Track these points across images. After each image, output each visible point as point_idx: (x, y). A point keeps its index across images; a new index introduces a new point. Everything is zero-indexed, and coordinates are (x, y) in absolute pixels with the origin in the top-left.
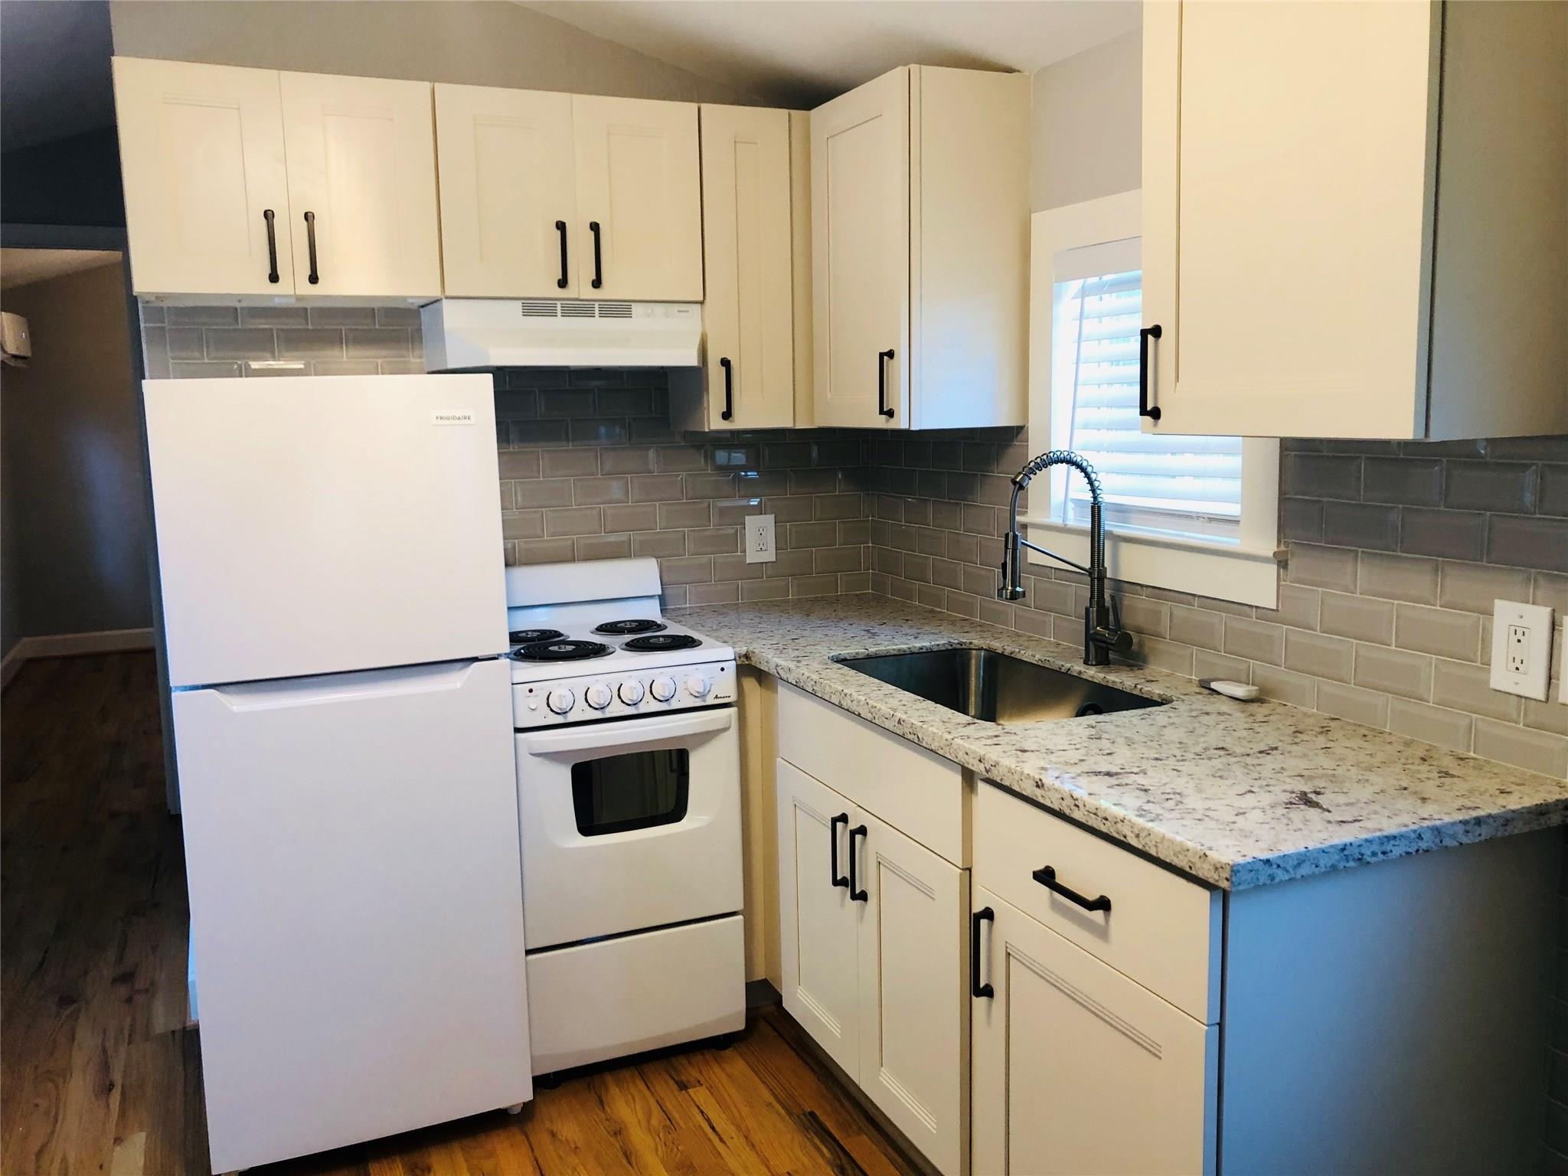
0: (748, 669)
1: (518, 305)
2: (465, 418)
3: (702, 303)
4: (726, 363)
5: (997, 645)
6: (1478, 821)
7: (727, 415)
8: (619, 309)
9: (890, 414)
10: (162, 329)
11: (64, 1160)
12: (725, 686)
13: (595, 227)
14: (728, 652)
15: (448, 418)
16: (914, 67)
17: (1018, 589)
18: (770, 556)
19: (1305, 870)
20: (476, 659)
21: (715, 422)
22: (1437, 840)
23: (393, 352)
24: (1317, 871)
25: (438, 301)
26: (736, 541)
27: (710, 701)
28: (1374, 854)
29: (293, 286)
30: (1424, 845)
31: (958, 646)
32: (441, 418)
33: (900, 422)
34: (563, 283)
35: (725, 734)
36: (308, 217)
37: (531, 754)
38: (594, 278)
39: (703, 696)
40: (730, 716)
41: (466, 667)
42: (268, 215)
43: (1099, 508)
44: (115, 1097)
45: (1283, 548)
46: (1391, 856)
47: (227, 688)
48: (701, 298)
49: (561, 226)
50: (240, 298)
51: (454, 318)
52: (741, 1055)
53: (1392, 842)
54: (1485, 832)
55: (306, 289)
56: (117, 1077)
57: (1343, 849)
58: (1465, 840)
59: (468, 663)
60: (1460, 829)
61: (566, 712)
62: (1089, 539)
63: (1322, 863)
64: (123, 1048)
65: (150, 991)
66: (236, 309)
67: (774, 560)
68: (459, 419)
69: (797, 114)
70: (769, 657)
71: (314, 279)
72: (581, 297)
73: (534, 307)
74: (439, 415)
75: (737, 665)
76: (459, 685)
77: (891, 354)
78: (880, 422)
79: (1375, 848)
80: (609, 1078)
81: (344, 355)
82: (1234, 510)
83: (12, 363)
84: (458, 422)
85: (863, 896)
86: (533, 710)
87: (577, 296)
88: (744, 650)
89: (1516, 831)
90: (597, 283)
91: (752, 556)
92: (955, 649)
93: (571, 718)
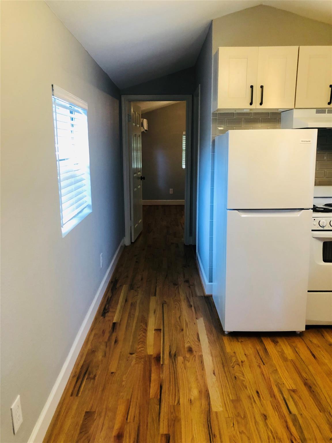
1: (314, 110)
2: (309, 141)
10: (216, 119)
15: (304, 141)
20: (303, 209)
23: (273, 125)
25: (292, 109)
32: (303, 141)
34: (329, 103)
36: (262, 87)
37: (313, 237)
42: (252, 87)
44: (193, 308)
47: (239, 210)
49: (331, 86)
51: (298, 114)
55: (259, 107)
56: (192, 303)
59: (301, 210)
61: (324, 227)
64: (191, 298)
65: (193, 285)
66: (234, 113)
68: (307, 141)
71: (261, 104)
73: (319, 110)
74: (302, 140)
76: (299, 215)
80: (323, 330)
84: (307, 142)
86: (315, 225)
93: (325, 229)
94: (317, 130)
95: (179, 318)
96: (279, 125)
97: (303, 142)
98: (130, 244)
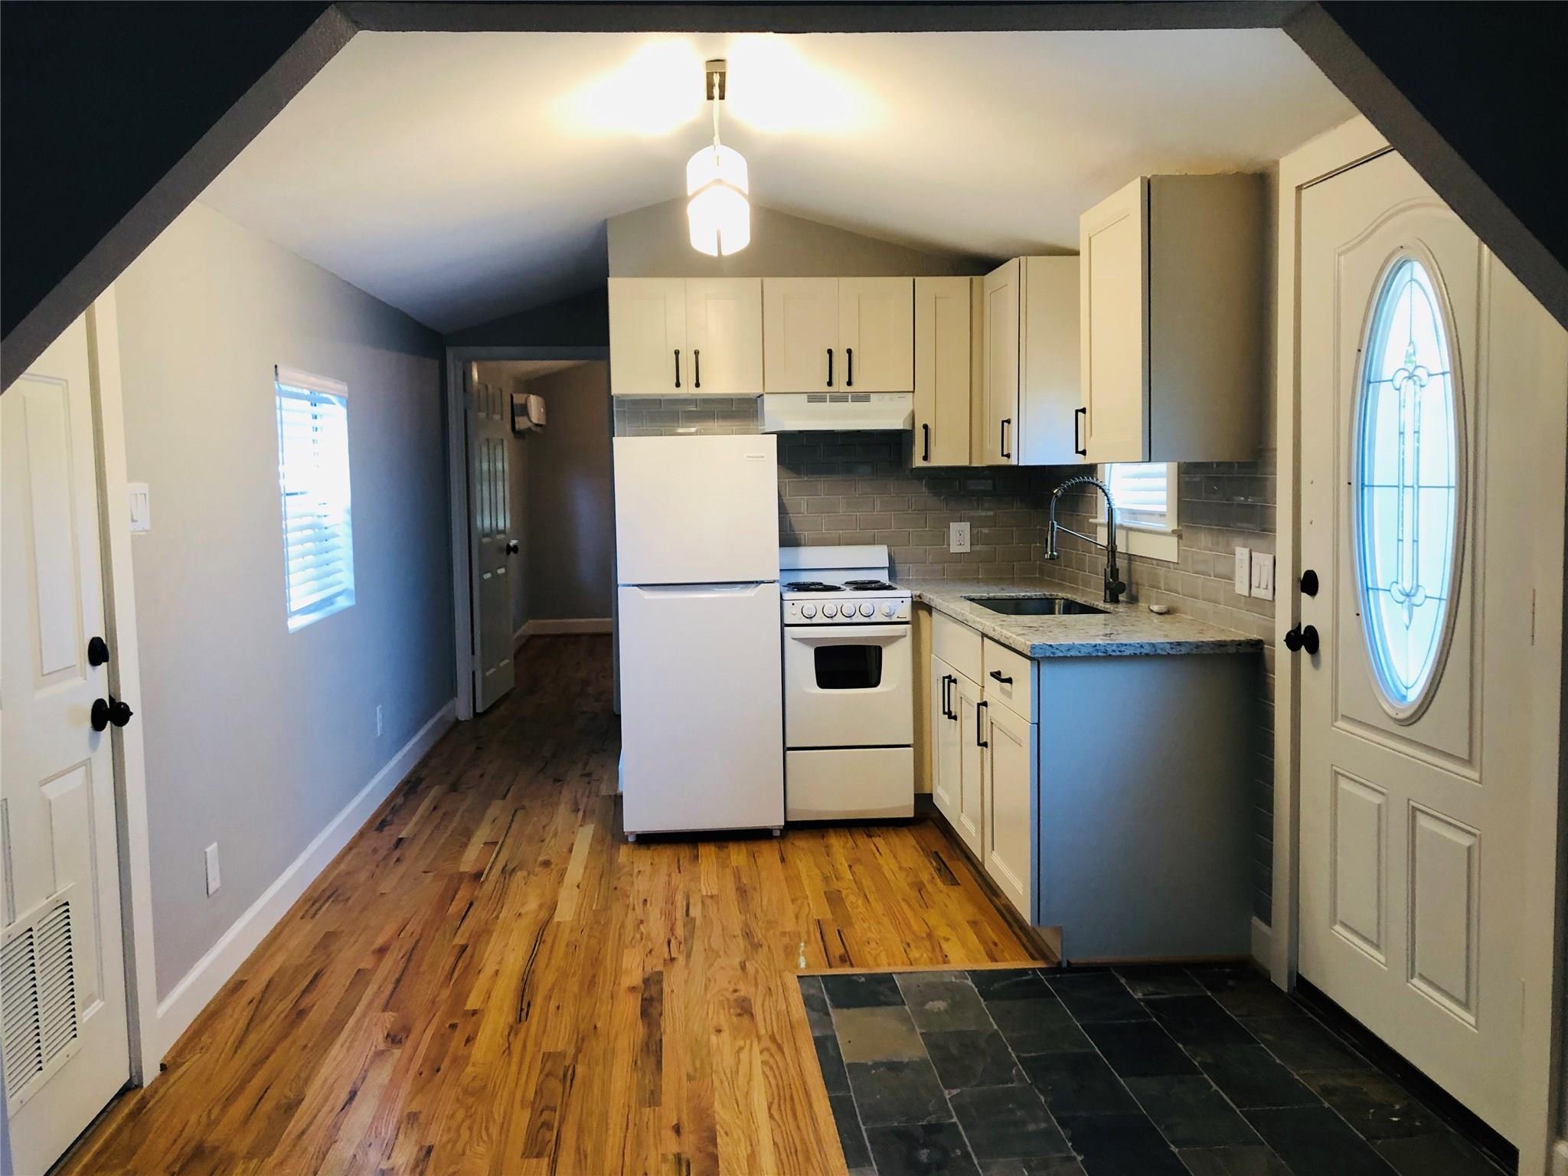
0: (920, 605)
1: (806, 396)
2: (761, 457)
3: (913, 392)
4: (926, 427)
5: (1069, 596)
6: (1179, 644)
7: (925, 458)
8: (863, 397)
9: (1008, 456)
10: (624, 412)
11: (556, 829)
12: (904, 611)
13: (849, 351)
14: (907, 593)
15: (753, 457)
16: (1023, 258)
17: (1055, 553)
18: (966, 548)
19: (1073, 653)
20: (763, 582)
21: (918, 462)
22: (1153, 650)
23: (739, 423)
24: (1079, 655)
25: (762, 395)
26: (943, 537)
27: (894, 619)
28: (1114, 651)
29: (688, 389)
30: (1144, 651)
31: (1049, 597)
32: (750, 457)
33: (1013, 461)
34: (830, 384)
35: (903, 639)
36: (697, 353)
37: (791, 639)
38: (847, 380)
39: (889, 616)
40: (906, 629)
41: (757, 586)
42: (677, 353)
43: (1112, 510)
44: (581, 814)
45: (1180, 528)
46: (1125, 654)
47: (642, 588)
48: (912, 390)
49: (830, 352)
50: (663, 395)
51: (769, 404)
52: (909, 831)
53: (1124, 647)
54: (1184, 650)
55: (694, 391)
57: (1095, 646)
58: (1171, 652)
59: (758, 584)
60: (1168, 647)
61: (811, 618)
62: (1107, 529)
63: (1082, 651)
64: (585, 799)
65: (599, 780)
66: (661, 400)
67: (969, 551)
69: (976, 279)
70: (931, 597)
71: (697, 385)
72: (841, 391)
73: (814, 398)
74: (749, 455)
75: (912, 602)
76: (753, 595)
77: (1009, 421)
78: (1004, 461)
79: (1114, 648)
80: (831, 831)
81: (715, 425)
82: (1163, 509)
83: (534, 429)
84: (758, 459)
85: (955, 718)
86: (794, 614)
87: (837, 390)
88: (918, 593)
89: (1205, 652)
90: (849, 383)
91: (954, 548)
92: (1047, 599)
93: (814, 621)
94: (775, 436)
95: (544, 827)
96: (755, 424)
97: (751, 459)
98: (472, 716)
